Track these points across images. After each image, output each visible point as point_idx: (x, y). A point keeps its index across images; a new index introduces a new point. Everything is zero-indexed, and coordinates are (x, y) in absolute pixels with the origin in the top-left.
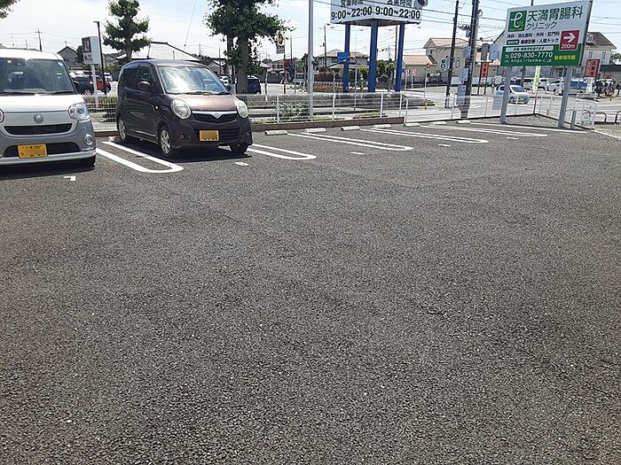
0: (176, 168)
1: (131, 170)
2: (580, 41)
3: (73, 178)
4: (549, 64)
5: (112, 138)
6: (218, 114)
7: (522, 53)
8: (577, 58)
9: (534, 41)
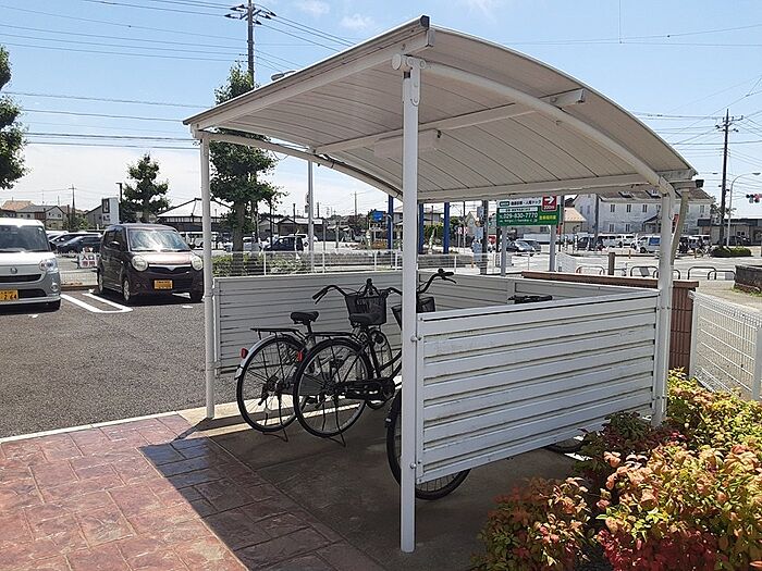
0: (126, 309)
1: (86, 310)
2: (558, 203)
3: (35, 316)
4: (535, 224)
5: (91, 291)
6: (172, 267)
7: (513, 214)
8: (557, 218)
9: (521, 203)
